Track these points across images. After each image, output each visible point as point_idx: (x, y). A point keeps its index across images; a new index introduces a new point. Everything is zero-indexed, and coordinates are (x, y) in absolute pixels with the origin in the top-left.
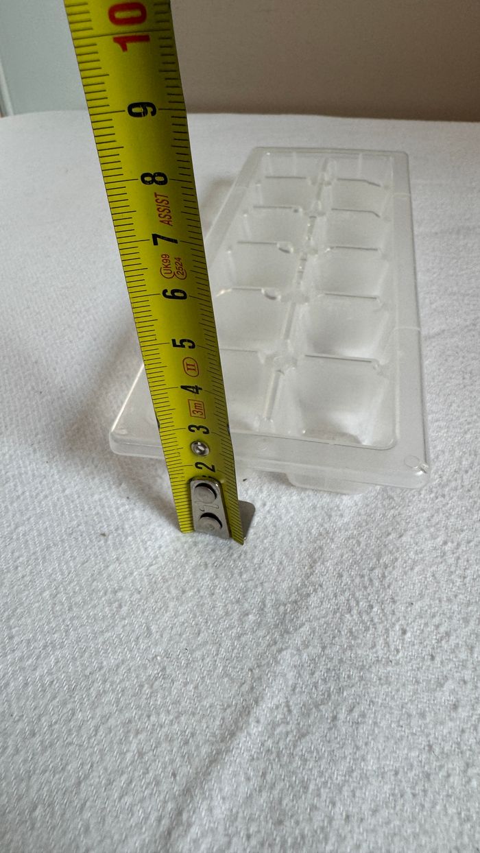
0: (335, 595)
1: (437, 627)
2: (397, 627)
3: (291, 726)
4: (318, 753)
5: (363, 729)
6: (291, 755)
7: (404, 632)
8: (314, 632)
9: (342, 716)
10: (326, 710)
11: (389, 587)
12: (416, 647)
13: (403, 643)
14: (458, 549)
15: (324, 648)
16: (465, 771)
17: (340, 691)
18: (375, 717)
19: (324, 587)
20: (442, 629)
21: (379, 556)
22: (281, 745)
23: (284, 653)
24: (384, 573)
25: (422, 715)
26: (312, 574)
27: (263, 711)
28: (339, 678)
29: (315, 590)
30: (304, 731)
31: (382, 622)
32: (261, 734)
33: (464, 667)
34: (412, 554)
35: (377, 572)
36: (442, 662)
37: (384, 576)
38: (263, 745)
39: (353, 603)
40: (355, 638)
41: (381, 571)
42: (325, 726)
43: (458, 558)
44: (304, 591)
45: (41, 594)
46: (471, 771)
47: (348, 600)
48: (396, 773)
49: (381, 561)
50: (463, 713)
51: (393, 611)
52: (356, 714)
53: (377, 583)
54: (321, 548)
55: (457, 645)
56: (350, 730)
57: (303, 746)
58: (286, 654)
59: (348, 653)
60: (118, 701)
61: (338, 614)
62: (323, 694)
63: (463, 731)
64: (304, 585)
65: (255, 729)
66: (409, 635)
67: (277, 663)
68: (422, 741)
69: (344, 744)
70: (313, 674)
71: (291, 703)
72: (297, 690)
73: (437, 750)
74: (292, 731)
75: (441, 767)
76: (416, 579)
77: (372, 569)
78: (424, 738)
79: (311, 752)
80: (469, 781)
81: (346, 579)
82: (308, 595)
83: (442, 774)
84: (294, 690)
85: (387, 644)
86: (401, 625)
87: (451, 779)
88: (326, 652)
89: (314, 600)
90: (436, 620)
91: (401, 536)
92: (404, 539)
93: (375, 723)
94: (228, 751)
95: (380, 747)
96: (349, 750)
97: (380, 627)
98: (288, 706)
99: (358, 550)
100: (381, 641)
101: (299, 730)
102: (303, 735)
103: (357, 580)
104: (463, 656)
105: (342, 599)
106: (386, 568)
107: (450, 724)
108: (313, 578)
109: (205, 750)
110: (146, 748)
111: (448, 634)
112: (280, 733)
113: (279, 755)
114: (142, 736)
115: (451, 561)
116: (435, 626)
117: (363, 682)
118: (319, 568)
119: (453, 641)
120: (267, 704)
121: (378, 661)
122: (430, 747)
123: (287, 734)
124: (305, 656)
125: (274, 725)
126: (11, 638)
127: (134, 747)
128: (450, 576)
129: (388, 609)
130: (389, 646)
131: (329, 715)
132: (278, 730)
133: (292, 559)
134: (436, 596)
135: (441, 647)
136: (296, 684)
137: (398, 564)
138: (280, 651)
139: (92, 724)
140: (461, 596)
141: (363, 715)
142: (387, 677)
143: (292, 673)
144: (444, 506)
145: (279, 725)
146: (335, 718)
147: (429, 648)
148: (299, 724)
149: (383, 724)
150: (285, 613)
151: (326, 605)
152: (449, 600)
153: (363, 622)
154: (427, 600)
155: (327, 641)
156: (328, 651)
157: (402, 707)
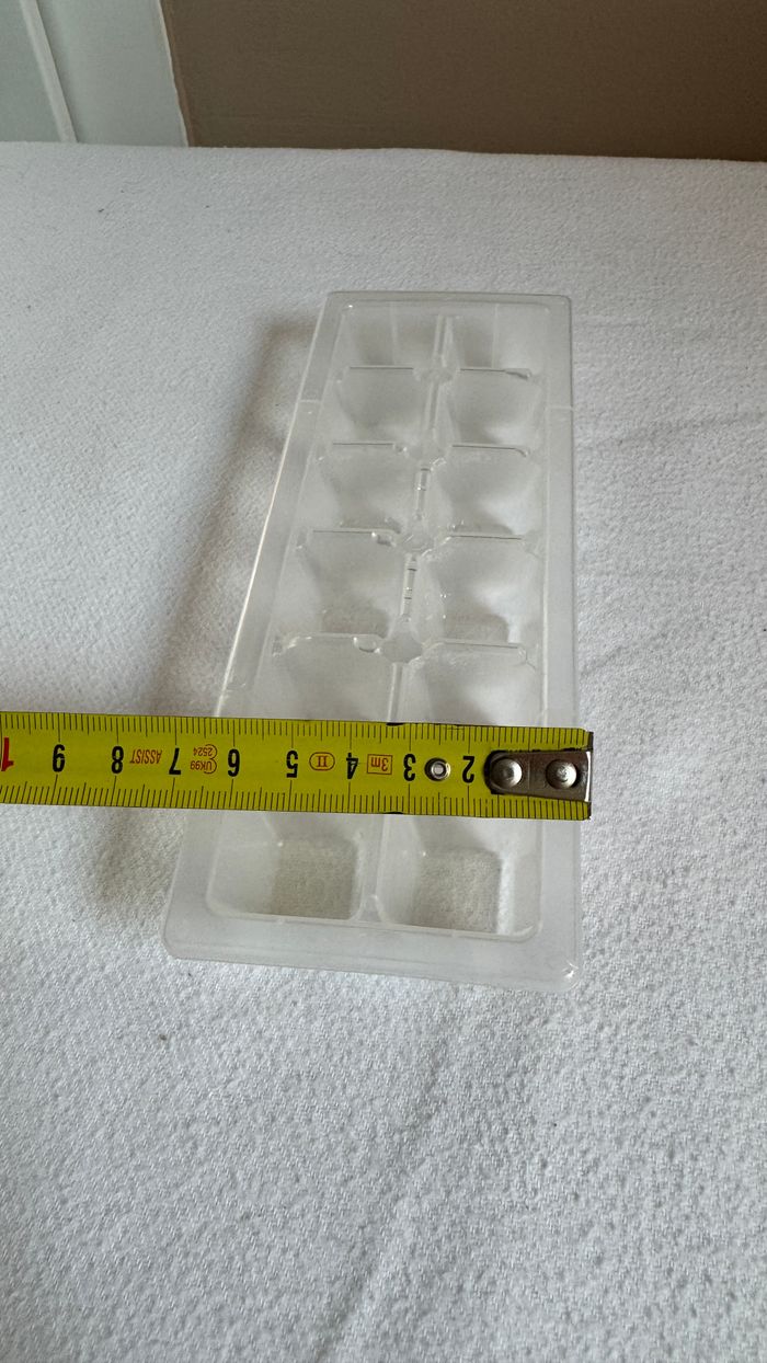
0: (462, 1116)
1: (585, 1153)
2: (536, 1159)
3: (411, 1301)
4: (441, 1334)
5: (494, 1300)
6: (411, 1339)
7: (544, 1165)
8: (436, 1170)
9: (468, 1286)
10: (450, 1279)
11: (528, 1100)
12: (557, 1185)
13: (542, 1181)
14: (616, 1035)
15: (448, 1193)
16: (605, 1341)
17: (467, 1251)
18: (507, 1283)
19: (449, 1104)
20: (590, 1157)
21: (518, 1055)
22: (400, 1327)
23: (401, 1202)
24: (523, 1081)
25: (561, 1275)
26: (433, 1084)
27: (377, 1284)
28: (466, 1234)
29: (437, 1109)
30: (426, 1306)
31: (517, 1153)
32: (376, 1313)
33: (613, 1206)
34: (558, 1051)
35: (515, 1079)
36: (587, 1202)
37: (523, 1085)
38: (378, 1327)
39: (484, 1127)
40: (486, 1177)
41: (519, 1079)
42: (449, 1299)
43: (616, 1050)
44: (425, 1110)
45: (92, 1135)
46: (612, 1342)
47: (478, 1122)
48: (529, 1352)
49: (520, 1063)
50: (607, 1268)
51: (532, 1135)
52: (484, 1282)
53: (513, 1097)
54: (445, 1042)
55: (607, 1178)
56: (478, 1302)
57: (424, 1325)
58: (403, 1205)
59: (477, 1199)
60: (205, 1280)
61: (465, 1145)
62: (447, 1257)
63: (606, 1291)
64: (424, 1102)
65: (368, 1308)
66: (550, 1168)
67: (393, 1217)
68: (560, 1308)
69: (471, 1321)
70: (435, 1229)
71: (410, 1270)
72: (417, 1254)
73: (575, 1318)
74: (411, 1307)
75: (579, 1339)
76: (562, 1086)
77: (509, 1076)
78: (562, 1305)
79: (433, 1334)
80: (609, 1353)
81: (476, 1092)
82: (429, 1117)
83: (581, 1347)
84: (413, 1252)
85: (523, 1183)
86: (541, 1155)
87: (590, 1353)
88: (451, 1198)
89: (436, 1122)
90: (584, 1145)
91: (546, 1022)
92: (549, 1026)
93: (507, 1291)
94: (339, 1338)
95: (511, 1321)
96: (476, 1329)
97: (516, 1160)
98: (407, 1275)
99: (492, 1045)
100: (517, 1179)
101: (419, 1308)
102: (425, 1313)
103: (490, 1092)
104: (612, 1191)
105: (470, 1121)
106: (525, 1073)
107: (593, 1283)
108: (435, 1091)
109: (312, 1338)
110: (244, 1341)
111: (596, 1162)
112: (398, 1312)
113: (397, 1338)
114: (238, 1325)
115: (606, 1055)
116: (581, 1152)
117: (494, 1238)
118: (442, 1076)
119: (602, 1171)
120: (382, 1274)
121: (511, 1207)
122: (568, 1314)
123: (406, 1311)
124: (425, 1205)
125: (391, 1301)
126: (64, 1202)
127: (229, 1338)
128: (603, 1078)
129: (526, 1133)
130: (525, 1186)
131: (454, 1284)
132: (396, 1307)
133: (409, 1061)
134: (585, 1109)
135: (587, 1181)
136: (415, 1245)
137: (540, 1066)
138: (396, 1199)
139: (177, 1313)
140: (615, 1107)
141: (493, 1282)
142: (522, 1229)
143: (410, 1229)
144: (603, 967)
145: (396, 1300)
146: (460, 1289)
147: (573, 1184)
148: (419, 1297)
149: (516, 1291)
150: (401, 1144)
151: (450, 1131)
152: (601, 1113)
153: (495, 1154)
154: (573, 1118)
155: (451, 1181)
156: (453, 1196)
157: (539, 1266)
